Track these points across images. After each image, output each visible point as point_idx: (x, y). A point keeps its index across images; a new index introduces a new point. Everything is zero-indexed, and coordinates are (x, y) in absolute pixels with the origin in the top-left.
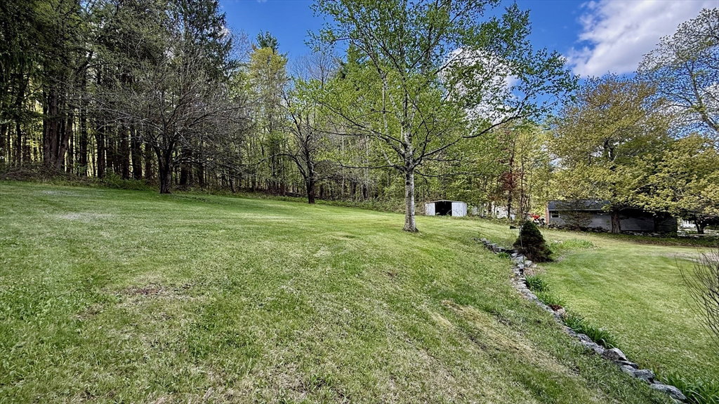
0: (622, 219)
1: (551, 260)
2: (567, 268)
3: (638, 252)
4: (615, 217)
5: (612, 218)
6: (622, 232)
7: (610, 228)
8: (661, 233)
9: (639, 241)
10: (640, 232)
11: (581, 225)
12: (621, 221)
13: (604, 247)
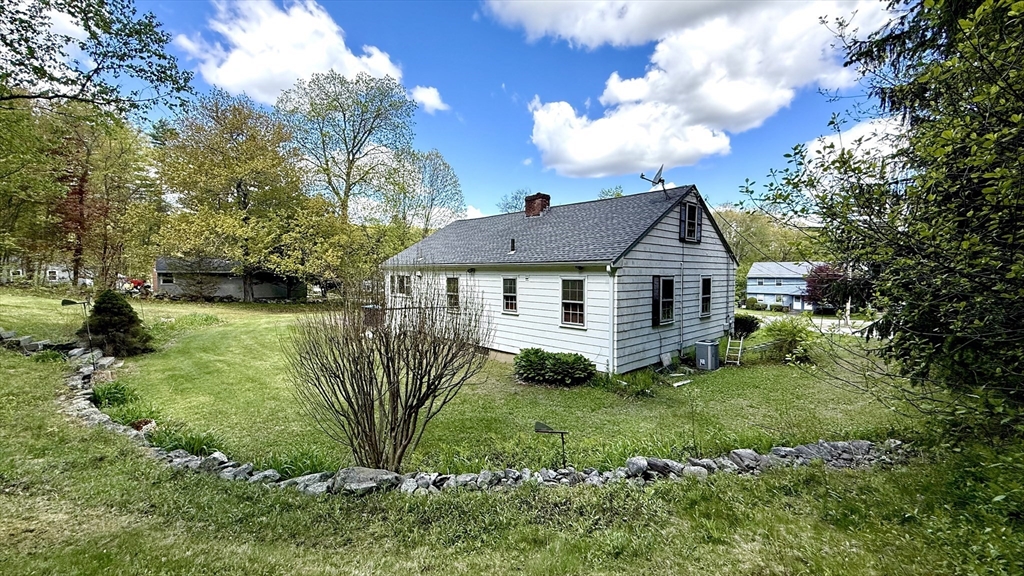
0: (256, 284)
1: (152, 350)
2: (176, 358)
3: (269, 323)
4: (248, 282)
5: (245, 283)
6: (256, 300)
7: (241, 296)
8: (294, 300)
9: (271, 310)
10: (274, 299)
11: (206, 294)
12: (255, 287)
13: (233, 321)
